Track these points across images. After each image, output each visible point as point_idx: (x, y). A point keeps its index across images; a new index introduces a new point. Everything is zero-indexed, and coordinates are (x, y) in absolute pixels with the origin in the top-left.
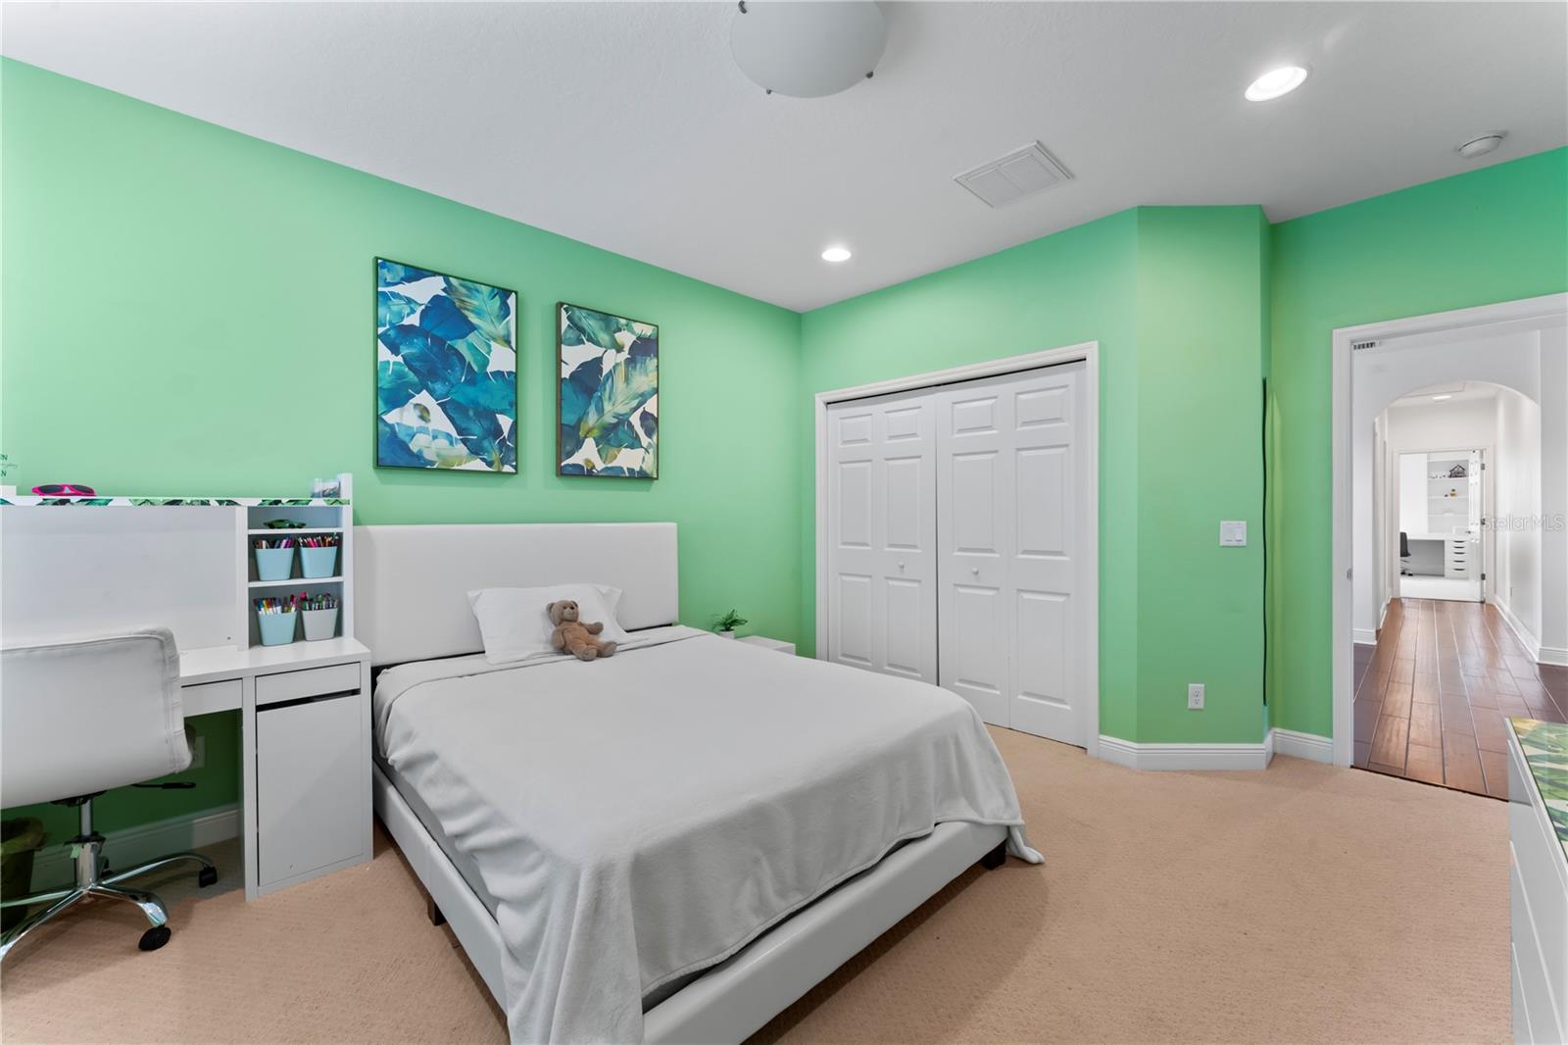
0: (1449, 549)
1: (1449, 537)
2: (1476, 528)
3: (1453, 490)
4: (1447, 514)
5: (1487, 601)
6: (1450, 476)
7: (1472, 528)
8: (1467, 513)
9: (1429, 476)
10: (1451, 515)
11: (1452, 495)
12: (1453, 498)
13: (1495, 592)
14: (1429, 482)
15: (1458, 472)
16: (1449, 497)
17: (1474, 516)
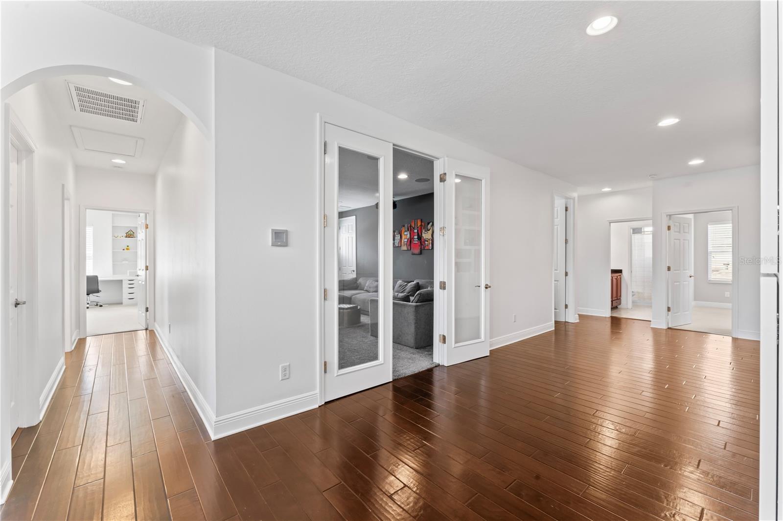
0: (125, 285)
1: (125, 277)
2: (142, 273)
3: (128, 246)
4: (124, 262)
5: (150, 329)
6: (126, 237)
7: (139, 273)
8: (137, 262)
9: (114, 236)
10: (127, 262)
11: (127, 249)
12: (128, 251)
13: (155, 320)
14: (113, 239)
15: (130, 235)
16: (126, 251)
17: (141, 264)
